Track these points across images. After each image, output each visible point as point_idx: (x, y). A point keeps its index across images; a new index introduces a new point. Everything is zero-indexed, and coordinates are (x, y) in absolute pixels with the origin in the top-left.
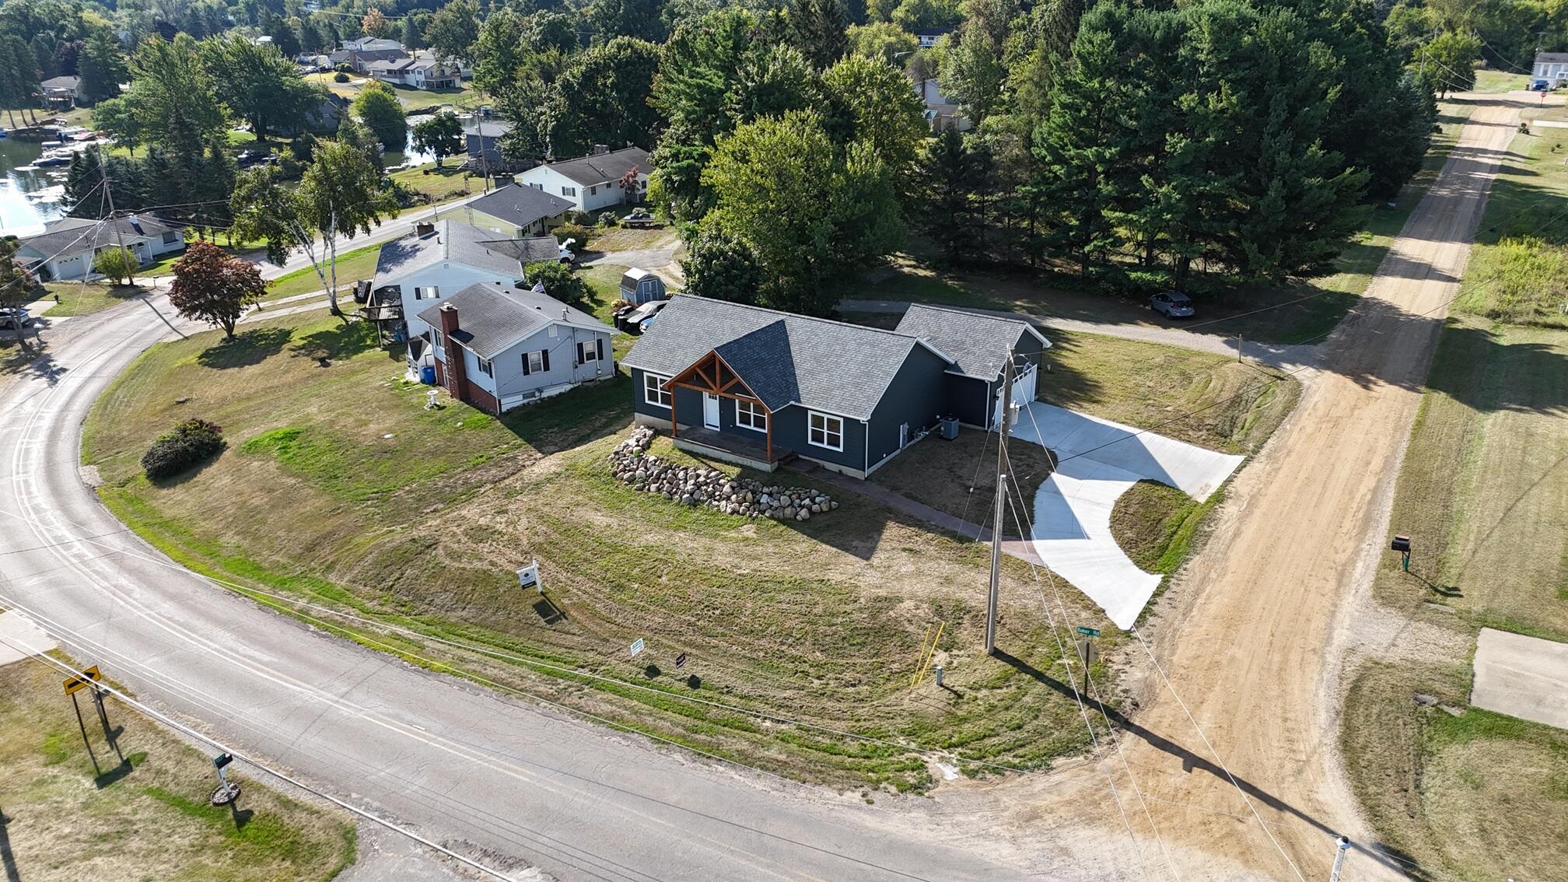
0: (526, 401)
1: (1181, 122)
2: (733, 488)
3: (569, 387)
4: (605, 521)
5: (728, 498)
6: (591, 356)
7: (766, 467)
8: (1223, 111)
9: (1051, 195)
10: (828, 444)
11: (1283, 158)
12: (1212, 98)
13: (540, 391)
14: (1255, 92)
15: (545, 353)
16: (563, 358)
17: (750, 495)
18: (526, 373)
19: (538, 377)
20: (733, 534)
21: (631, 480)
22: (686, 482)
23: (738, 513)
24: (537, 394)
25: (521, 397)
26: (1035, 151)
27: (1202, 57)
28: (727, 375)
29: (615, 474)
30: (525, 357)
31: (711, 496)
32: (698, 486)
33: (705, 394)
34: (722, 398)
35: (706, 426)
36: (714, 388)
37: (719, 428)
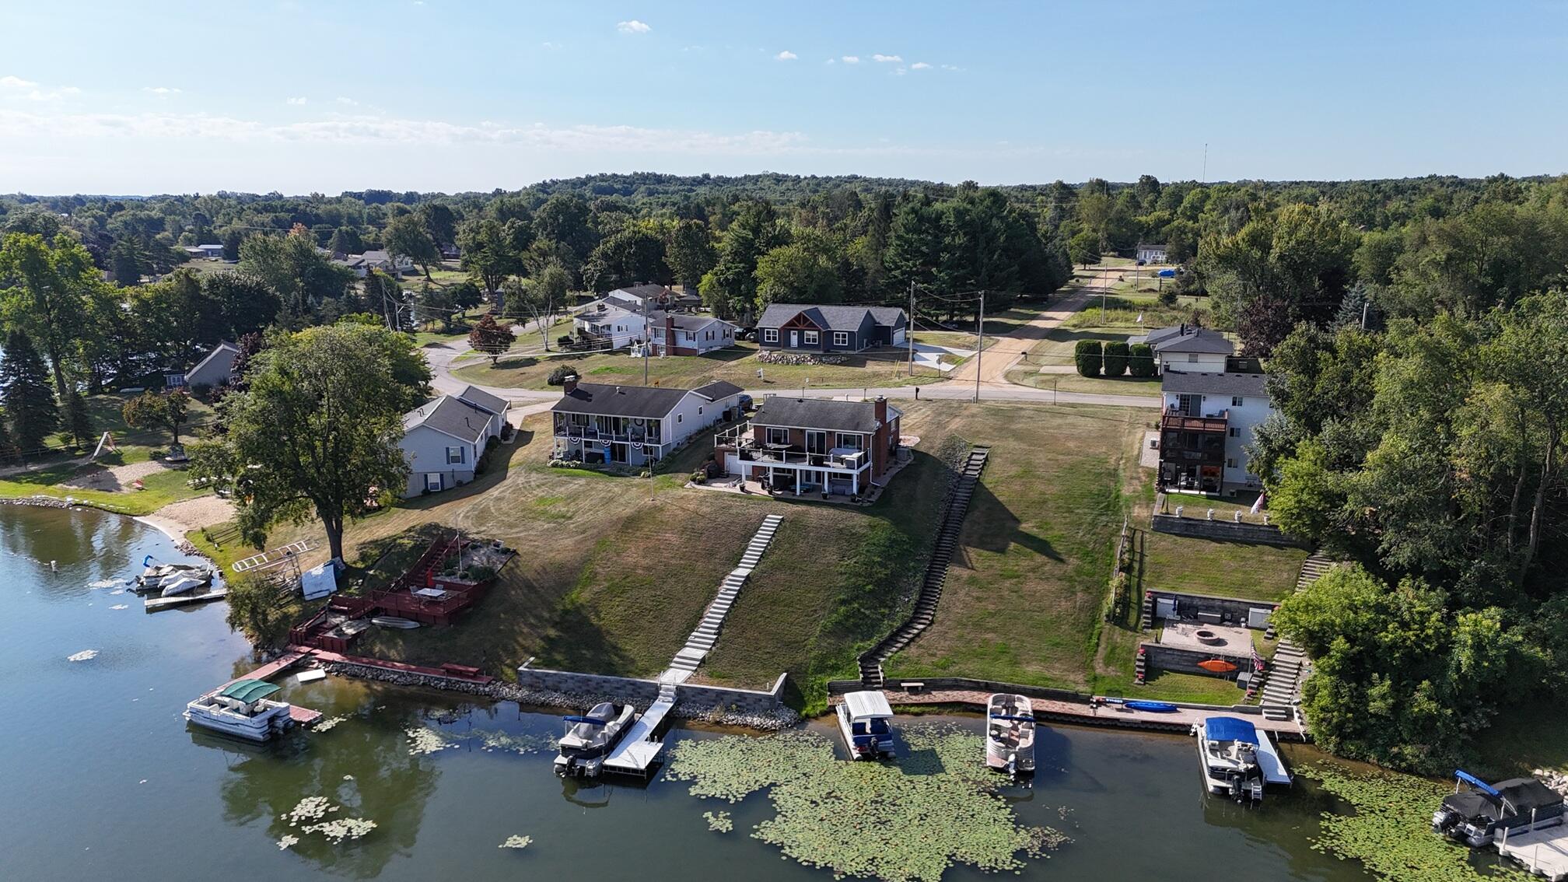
1: (946, 249)
2: (810, 358)
5: (810, 361)
7: (821, 352)
8: (962, 244)
9: (893, 284)
10: (842, 343)
11: (986, 261)
12: (957, 240)
14: (973, 237)
16: (719, 335)
17: (818, 359)
19: (710, 342)
20: (815, 370)
21: (770, 362)
22: (792, 359)
23: (815, 364)
26: (886, 264)
27: (951, 224)
28: (806, 320)
31: (804, 361)
32: (797, 360)
33: (792, 332)
34: (799, 334)
35: (792, 346)
36: (800, 326)
37: (797, 346)
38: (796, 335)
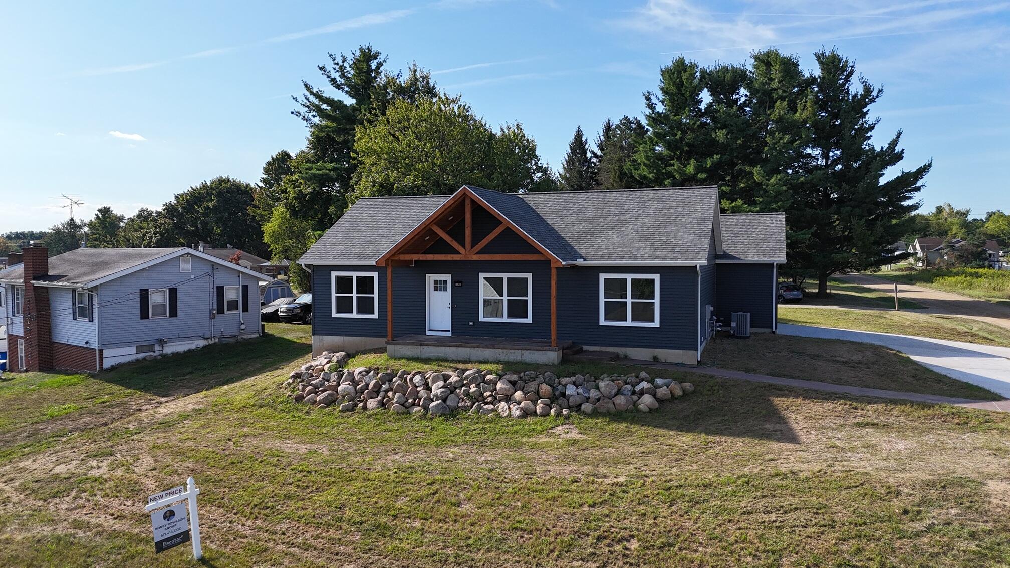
0: (140, 356)
2: (513, 383)
3: (202, 343)
4: (303, 449)
5: (508, 398)
6: (233, 305)
7: (551, 356)
10: (633, 320)
13: (162, 342)
15: (173, 292)
16: (196, 303)
17: (545, 388)
18: (144, 315)
19: (159, 324)
20: (543, 439)
21: (330, 402)
22: (429, 389)
23: (534, 413)
24: (157, 348)
25: (133, 350)
29: (299, 399)
30: (144, 295)
31: (479, 398)
32: (451, 389)
33: (431, 279)
34: (457, 284)
35: (428, 333)
36: (462, 250)
37: (449, 331)
38: (445, 290)
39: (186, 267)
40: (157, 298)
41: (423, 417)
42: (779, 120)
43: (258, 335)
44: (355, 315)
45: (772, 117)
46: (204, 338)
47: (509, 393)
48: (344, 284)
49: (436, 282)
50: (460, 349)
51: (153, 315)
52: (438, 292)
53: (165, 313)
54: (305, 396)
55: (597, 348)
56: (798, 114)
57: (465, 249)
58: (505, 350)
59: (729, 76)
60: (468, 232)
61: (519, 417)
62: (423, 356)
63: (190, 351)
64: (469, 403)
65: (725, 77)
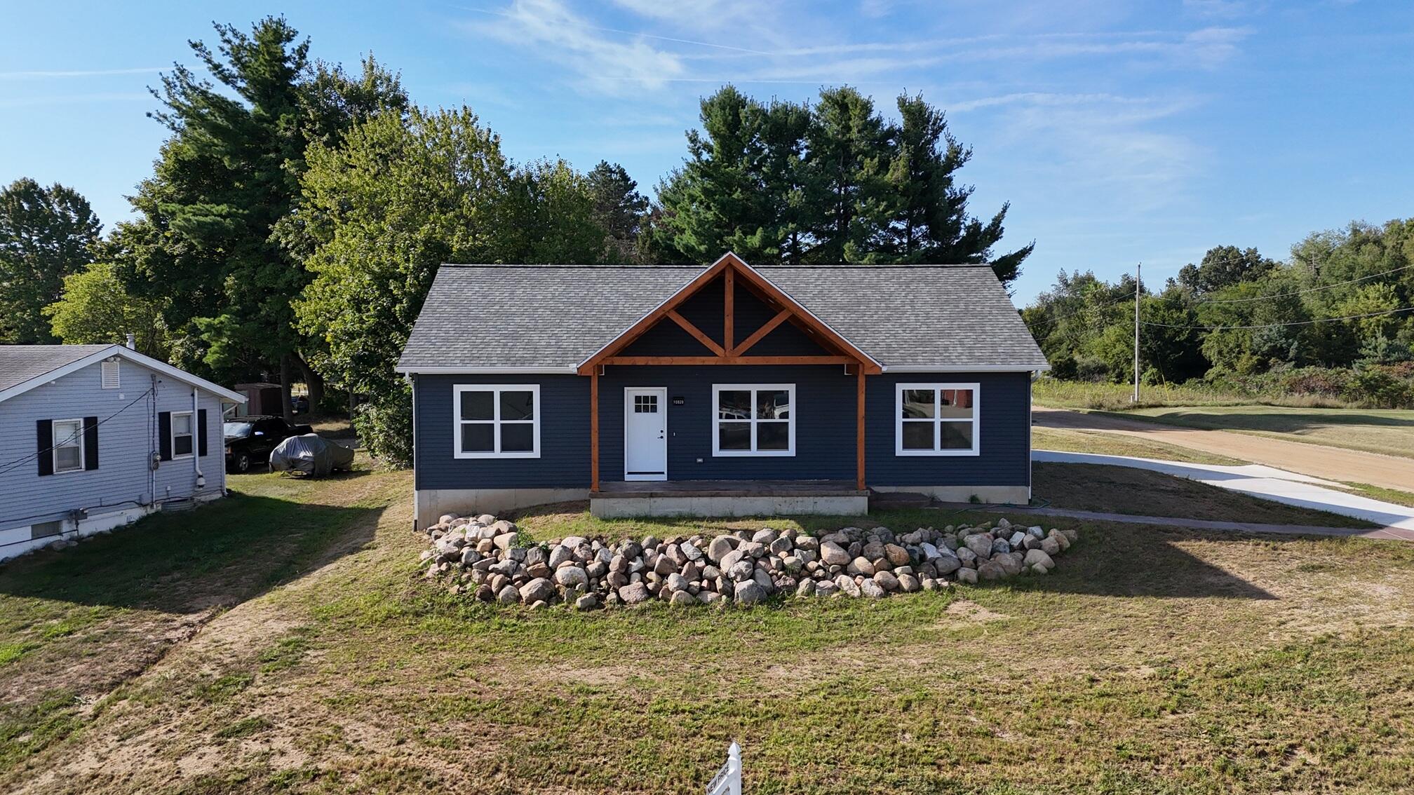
0: (39, 543)
2: (844, 546)
3: (136, 514)
5: (844, 569)
6: (184, 445)
7: (857, 504)
10: (943, 447)
13: (77, 515)
15: (91, 424)
16: (127, 443)
17: (894, 549)
18: (45, 468)
19: (71, 484)
21: (550, 595)
22: (712, 563)
23: (898, 589)
24: (65, 527)
25: (26, 532)
30: (44, 429)
31: (801, 572)
32: (752, 561)
33: (631, 393)
34: (678, 402)
35: (627, 478)
36: (718, 350)
37: (663, 473)
38: (654, 409)
39: (112, 378)
40: (63, 435)
41: (731, 606)
42: (867, 181)
43: (220, 495)
44: (497, 454)
45: (858, 177)
46: (141, 505)
47: (844, 561)
48: (477, 405)
49: (638, 399)
50: (716, 499)
51: (60, 468)
52: (643, 415)
53: (77, 464)
54: (494, 590)
55: (892, 489)
56: (889, 176)
57: (723, 347)
58: (788, 499)
59: (792, 119)
60: (729, 323)
61: (881, 596)
62: (655, 514)
63: (118, 527)
64: (790, 581)
65: (787, 119)
